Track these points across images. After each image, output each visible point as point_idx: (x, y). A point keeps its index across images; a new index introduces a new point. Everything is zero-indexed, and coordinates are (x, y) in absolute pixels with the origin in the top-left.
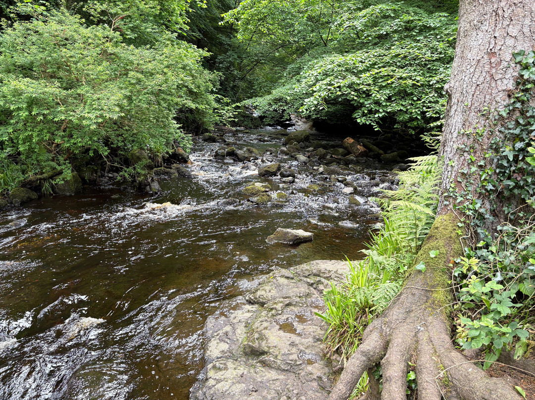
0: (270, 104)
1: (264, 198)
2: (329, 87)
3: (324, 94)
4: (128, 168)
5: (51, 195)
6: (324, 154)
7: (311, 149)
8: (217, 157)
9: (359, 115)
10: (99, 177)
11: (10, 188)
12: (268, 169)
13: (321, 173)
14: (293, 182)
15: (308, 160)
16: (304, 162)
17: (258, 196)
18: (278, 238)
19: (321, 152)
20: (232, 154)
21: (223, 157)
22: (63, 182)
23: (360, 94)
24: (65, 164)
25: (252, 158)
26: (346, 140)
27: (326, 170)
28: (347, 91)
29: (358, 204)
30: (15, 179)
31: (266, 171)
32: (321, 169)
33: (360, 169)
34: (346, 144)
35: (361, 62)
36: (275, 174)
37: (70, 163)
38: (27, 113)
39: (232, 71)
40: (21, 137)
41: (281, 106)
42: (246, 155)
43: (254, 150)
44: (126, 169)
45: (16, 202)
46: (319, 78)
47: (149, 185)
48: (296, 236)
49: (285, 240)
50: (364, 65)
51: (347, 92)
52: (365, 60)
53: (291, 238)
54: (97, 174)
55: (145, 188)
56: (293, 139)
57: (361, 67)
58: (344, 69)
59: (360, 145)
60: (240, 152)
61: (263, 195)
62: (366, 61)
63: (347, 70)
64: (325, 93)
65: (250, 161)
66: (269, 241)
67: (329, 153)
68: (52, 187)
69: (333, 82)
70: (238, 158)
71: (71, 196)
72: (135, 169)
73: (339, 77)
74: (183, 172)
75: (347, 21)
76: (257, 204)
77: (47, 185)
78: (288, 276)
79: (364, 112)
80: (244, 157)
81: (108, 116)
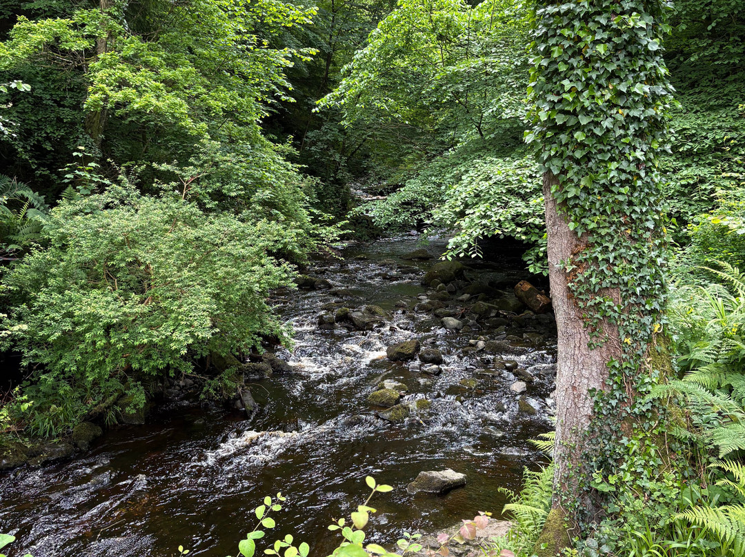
0: (396, 211)
1: (400, 412)
2: (484, 222)
3: (477, 232)
4: (212, 379)
5: (115, 425)
6: (486, 310)
7: (466, 296)
8: (323, 326)
9: (531, 260)
10: (168, 388)
11: (70, 424)
12: (401, 351)
13: (482, 351)
14: (439, 372)
15: (461, 325)
16: (456, 329)
17: (390, 411)
18: (421, 486)
19: (480, 307)
20: (344, 318)
21: (331, 325)
22: (134, 411)
23: (531, 228)
24: (135, 386)
25: (375, 325)
26: (518, 285)
27: (488, 345)
28: (509, 227)
29: (531, 412)
30: (76, 412)
31: (399, 353)
32: (481, 344)
33: (539, 340)
34: (519, 291)
35: (531, 176)
36: (411, 357)
37: (142, 385)
38: (104, 341)
39: (331, 156)
40: (90, 363)
41: (415, 213)
42: (367, 320)
43: (378, 309)
44: (209, 381)
45: (83, 445)
46: (469, 201)
47: (240, 398)
48: (444, 482)
49: (430, 489)
50: (535, 181)
51: (510, 229)
52: (536, 173)
53: (437, 485)
54: (163, 384)
55: (234, 404)
56: (436, 277)
57: (530, 185)
58: (504, 191)
59: (541, 294)
60: (356, 315)
61: (398, 409)
62: (538, 176)
63: (510, 191)
64: (478, 230)
65: (372, 330)
66: (410, 489)
67: (494, 308)
68: (117, 415)
69: (489, 213)
70: (354, 325)
71: (140, 425)
72: (221, 379)
73: (498, 204)
74: (279, 366)
75: (507, 107)
76: (390, 422)
77: (111, 414)
78: (433, 546)
79: (538, 256)
80: (363, 322)
81: (201, 334)
